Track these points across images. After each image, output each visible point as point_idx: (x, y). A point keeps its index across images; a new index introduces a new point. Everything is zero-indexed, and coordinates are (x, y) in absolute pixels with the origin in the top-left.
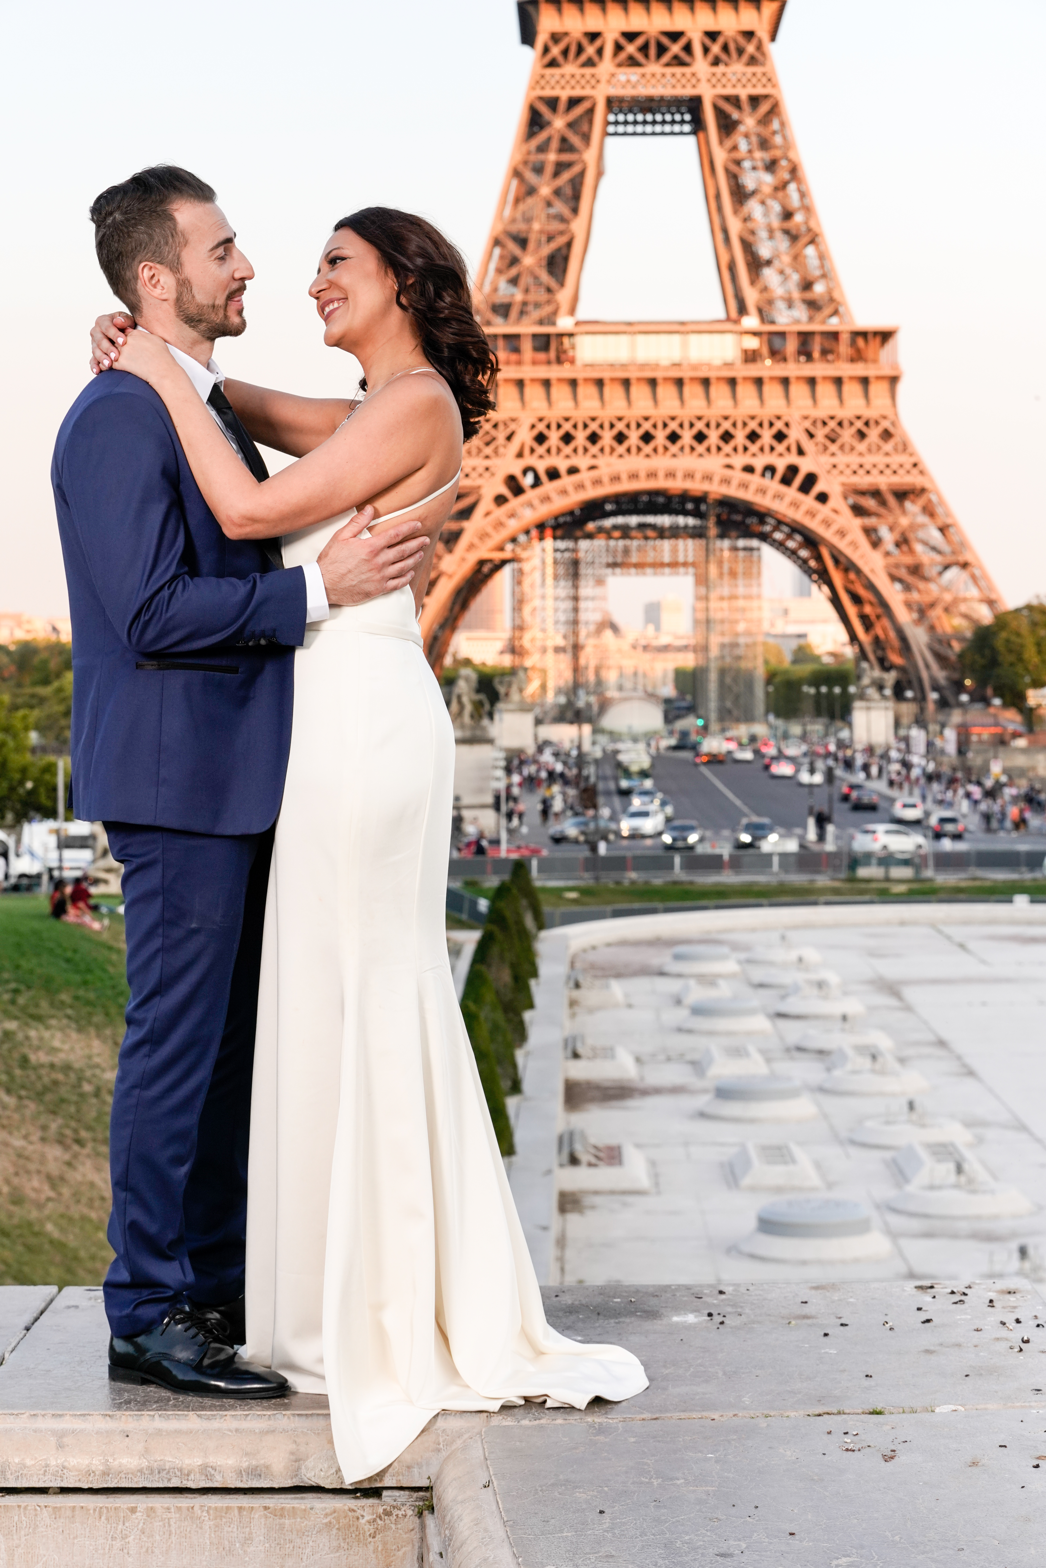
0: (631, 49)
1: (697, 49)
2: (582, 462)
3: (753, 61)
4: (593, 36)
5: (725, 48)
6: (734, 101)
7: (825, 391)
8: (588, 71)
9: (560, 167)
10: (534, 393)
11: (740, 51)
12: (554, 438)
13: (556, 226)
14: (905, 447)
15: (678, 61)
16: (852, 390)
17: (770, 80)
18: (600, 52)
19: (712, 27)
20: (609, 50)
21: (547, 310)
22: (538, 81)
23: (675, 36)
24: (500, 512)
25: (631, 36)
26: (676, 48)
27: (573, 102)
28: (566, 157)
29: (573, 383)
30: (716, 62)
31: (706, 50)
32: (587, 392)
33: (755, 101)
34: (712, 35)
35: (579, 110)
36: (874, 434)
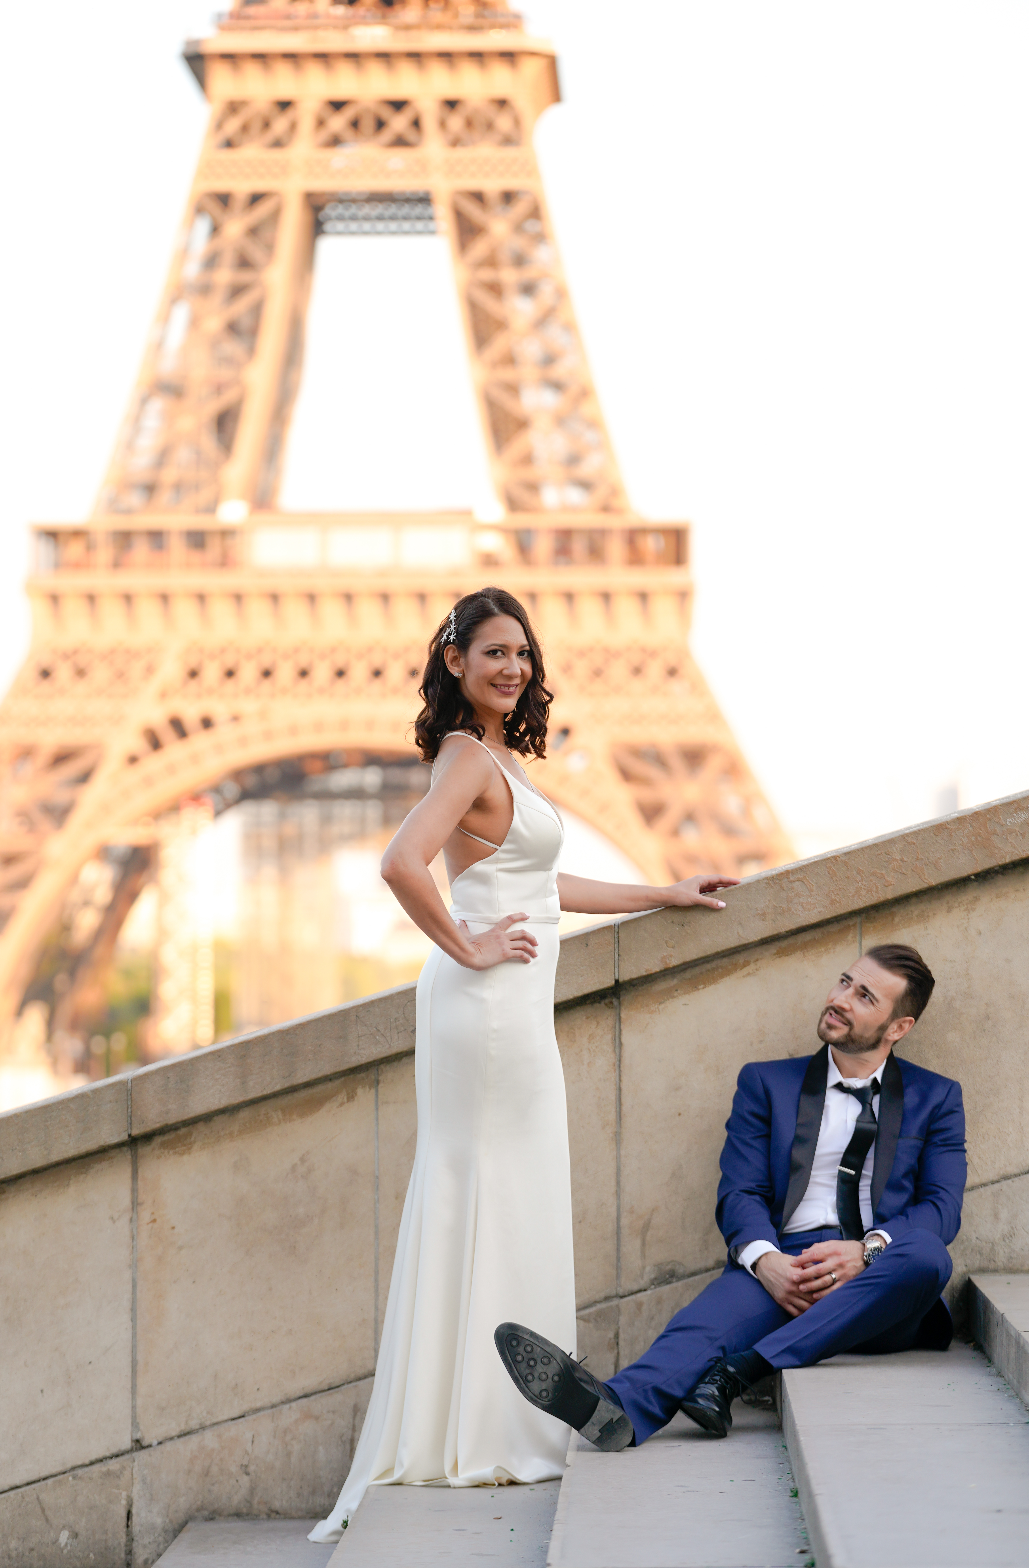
0: (338, 123)
1: (430, 123)
2: (248, 706)
3: (508, 141)
4: (284, 105)
5: (469, 123)
6: (478, 197)
7: (589, 608)
8: (277, 154)
9: (237, 291)
10: (185, 610)
11: (490, 126)
12: (212, 673)
13: (225, 374)
14: (698, 688)
15: (400, 142)
16: (626, 608)
17: (530, 169)
18: (293, 127)
19: (451, 93)
20: (306, 123)
21: (204, 496)
22: (207, 169)
23: (398, 105)
24: (134, 775)
25: (337, 105)
26: (399, 123)
27: (256, 199)
28: (245, 277)
29: (238, 598)
30: (455, 143)
31: (443, 124)
32: (258, 609)
33: (508, 197)
34: (451, 104)
35: (263, 210)
36: (655, 670)
